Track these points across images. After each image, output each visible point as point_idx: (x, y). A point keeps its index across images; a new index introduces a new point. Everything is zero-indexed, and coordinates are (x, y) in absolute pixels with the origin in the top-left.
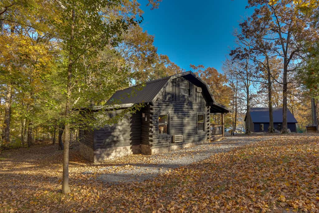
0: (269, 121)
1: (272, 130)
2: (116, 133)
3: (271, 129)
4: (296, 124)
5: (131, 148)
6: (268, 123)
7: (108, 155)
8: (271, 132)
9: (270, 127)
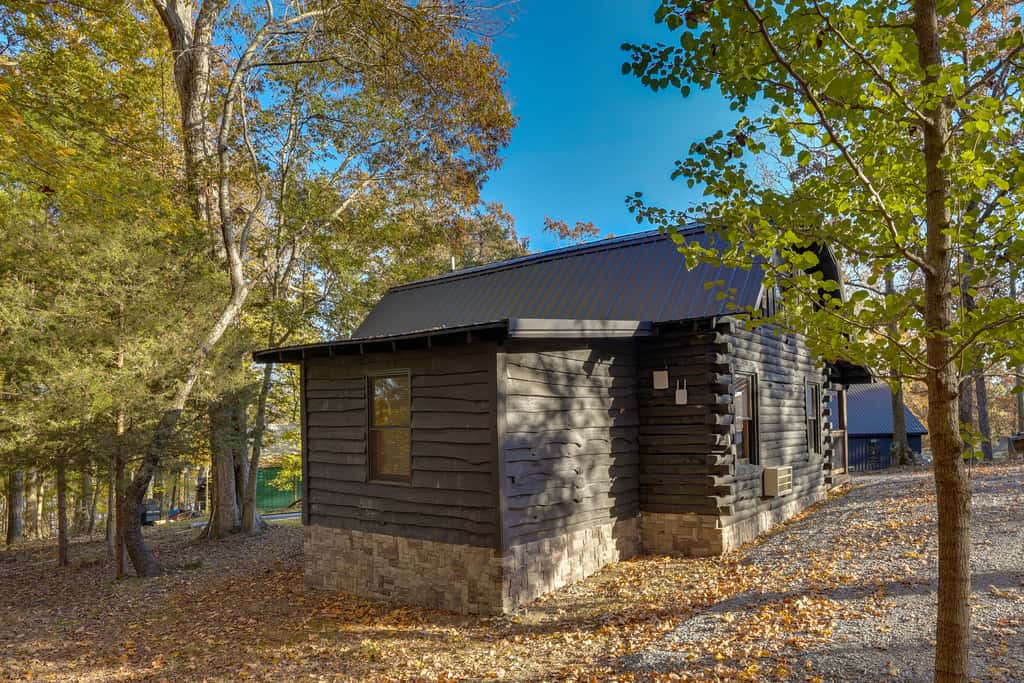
0: (891, 430)
1: (906, 455)
2: (568, 467)
3: (902, 450)
4: (923, 436)
5: (615, 530)
6: (889, 437)
7: (547, 574)
8: (903, 462)
9: (897, 445)
